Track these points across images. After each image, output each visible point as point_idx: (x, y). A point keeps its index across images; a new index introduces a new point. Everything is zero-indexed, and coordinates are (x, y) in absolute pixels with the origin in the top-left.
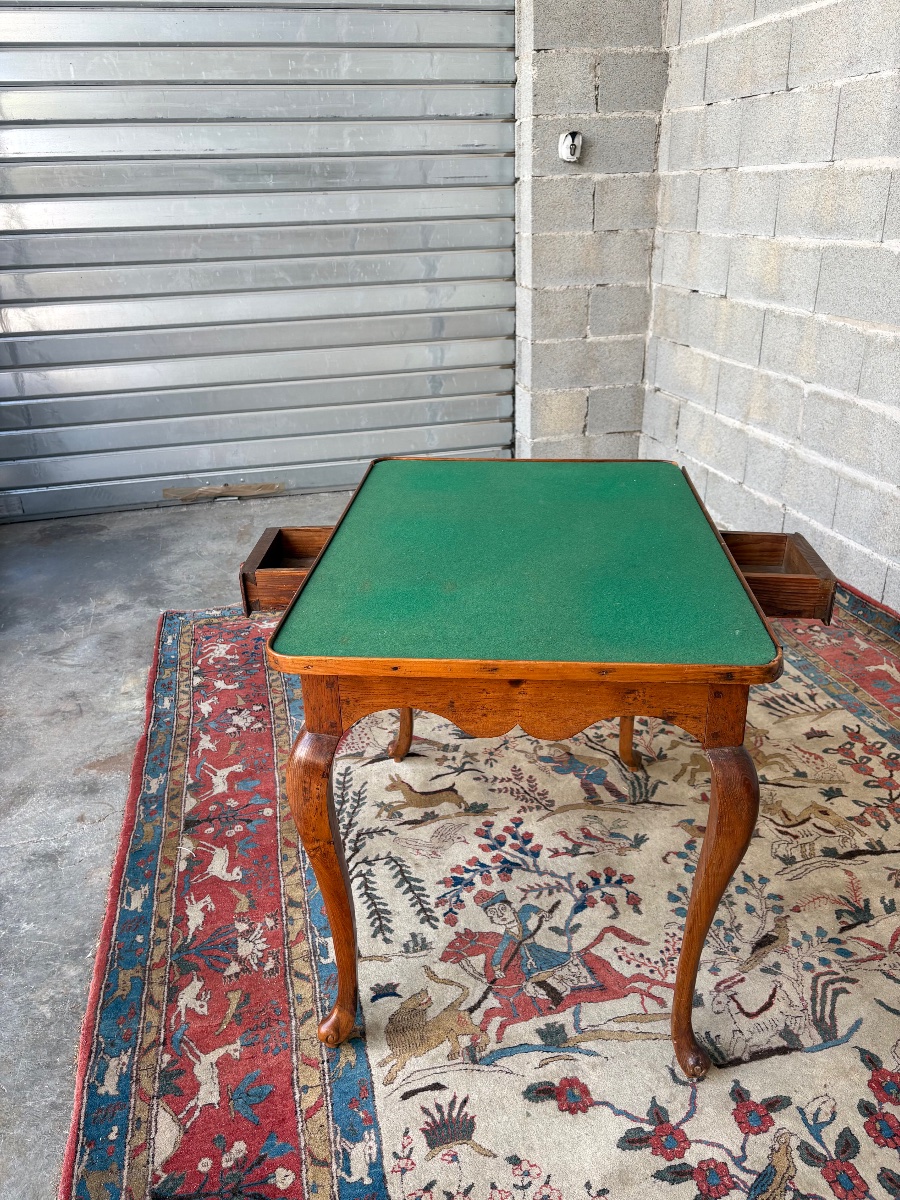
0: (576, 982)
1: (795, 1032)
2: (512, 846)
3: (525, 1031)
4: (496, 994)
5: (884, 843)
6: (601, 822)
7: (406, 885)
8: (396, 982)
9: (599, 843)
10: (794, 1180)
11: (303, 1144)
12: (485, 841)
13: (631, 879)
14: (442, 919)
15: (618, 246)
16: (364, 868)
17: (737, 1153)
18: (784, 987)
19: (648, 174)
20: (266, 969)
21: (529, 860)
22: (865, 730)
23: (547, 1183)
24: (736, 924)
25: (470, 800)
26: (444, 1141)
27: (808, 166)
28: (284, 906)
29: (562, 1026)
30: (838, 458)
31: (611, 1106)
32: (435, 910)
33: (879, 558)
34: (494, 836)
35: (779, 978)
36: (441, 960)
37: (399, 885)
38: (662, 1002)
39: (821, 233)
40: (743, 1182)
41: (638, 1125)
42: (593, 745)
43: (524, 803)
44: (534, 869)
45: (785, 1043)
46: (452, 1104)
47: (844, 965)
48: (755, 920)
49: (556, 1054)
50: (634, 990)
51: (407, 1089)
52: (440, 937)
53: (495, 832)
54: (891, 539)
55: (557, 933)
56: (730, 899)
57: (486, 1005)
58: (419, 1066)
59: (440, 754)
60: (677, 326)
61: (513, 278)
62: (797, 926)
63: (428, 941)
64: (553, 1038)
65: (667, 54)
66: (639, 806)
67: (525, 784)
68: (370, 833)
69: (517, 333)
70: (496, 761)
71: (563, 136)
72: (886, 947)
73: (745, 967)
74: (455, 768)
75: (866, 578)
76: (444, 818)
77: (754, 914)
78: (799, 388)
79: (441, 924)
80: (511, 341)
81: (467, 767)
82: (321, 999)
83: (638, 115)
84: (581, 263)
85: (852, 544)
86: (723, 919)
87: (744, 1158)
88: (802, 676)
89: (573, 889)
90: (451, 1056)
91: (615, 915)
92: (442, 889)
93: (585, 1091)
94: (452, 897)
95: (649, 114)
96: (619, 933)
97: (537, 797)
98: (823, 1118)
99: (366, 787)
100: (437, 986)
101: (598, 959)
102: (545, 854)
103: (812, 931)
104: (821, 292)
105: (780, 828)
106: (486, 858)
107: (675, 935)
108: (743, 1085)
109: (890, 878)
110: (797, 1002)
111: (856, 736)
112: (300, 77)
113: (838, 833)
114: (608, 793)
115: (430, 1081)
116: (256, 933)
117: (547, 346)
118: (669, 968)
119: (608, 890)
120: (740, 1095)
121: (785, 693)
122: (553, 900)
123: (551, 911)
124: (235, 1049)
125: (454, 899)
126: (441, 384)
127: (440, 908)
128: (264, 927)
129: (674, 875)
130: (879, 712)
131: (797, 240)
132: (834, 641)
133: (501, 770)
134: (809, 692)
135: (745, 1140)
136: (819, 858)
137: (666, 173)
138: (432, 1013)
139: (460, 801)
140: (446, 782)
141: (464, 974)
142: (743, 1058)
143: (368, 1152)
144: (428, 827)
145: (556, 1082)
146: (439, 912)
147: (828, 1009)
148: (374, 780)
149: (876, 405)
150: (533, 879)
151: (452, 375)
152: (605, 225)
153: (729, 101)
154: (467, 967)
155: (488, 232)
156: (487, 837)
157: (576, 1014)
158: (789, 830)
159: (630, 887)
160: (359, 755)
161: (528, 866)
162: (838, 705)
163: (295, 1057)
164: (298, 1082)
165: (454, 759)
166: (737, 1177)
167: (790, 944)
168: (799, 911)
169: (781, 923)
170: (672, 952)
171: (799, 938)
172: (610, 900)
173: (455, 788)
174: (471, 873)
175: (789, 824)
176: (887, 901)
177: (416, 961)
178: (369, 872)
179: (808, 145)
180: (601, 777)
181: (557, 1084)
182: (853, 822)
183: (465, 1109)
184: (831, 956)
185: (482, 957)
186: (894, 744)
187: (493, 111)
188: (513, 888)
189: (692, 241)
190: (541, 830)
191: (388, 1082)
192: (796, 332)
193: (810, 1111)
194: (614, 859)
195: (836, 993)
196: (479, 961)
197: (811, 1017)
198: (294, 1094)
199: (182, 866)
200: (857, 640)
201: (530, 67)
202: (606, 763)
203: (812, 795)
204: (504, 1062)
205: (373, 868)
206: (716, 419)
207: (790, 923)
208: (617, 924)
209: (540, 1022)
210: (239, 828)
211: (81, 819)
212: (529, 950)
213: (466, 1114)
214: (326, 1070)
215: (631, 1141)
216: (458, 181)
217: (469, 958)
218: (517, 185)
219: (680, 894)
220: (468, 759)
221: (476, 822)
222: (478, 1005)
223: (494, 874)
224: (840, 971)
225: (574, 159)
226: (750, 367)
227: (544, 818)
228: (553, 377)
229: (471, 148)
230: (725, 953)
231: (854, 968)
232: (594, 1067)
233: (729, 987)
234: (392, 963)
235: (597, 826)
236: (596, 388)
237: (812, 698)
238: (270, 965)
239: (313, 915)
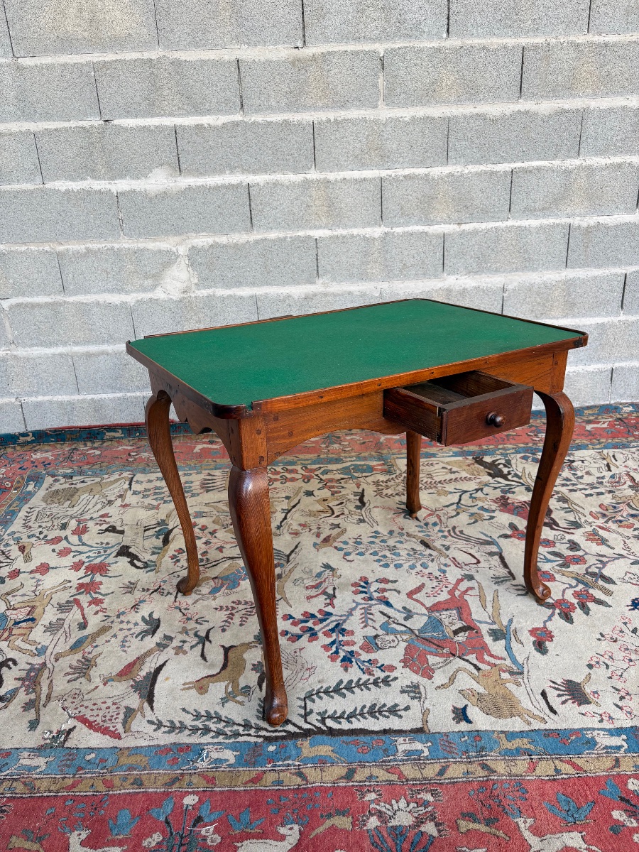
0: (455, 618)
1: (489, 551)
2: (315, 624)
3: (496, 646)
4: (464, 655)
5: (355, 491)
6: (302, 579)
7: (344, 691)
8: (452, 708)
9: (324, 583)
10: (579, 573)
11: (605, 773)
13: (365, 578)
14: (387, 674)
16: (314, 717)
17: (567, 586)
18: (458, 547)
20: (431, 799)
21: (334, 618)
23: (601, 655)
24: (411, 550)
26: (584, 696)
28: (351, 784)
29: (491, 630)
31: (547, 621)
32: (376, 676)
33: (133, 394)
34: (300, 632)
35: (452, 547)
36: (430, 679)
41: (556, 614)
44: (344, 617)
45: (497, 556)
46: (557, 689)
47: (443, 527)
48: (408, 543)
49: (513, 636)
50: (461, 596)
51: (547, 711)
52: (406, 677)
53: (296, 631)
55: (410, 618)
56: (392, 547)
57: (475, 662)
58: (527, 701)
59: (169, 651)
62: (414, 532)
63: (410, 684)
64: (500, 635)
66: (292, 560)
67: (242, 607)
72: (431, 512)
73: (444, 555)
74: (198, 643)
77: (403, 542)
79: (393, 675)
81: (201, 635)
82: (468, 757)
86: (408, 553)
87: (569, 584)
89: (369, 604)
90: (518, 684)
91: (397, 591)
92: (354, 669)
93: (538, 629)
94: (364, 665)
96: (414, 592)
99: (189, 710)
101: (435, 605)
102: (329, 610)
103: (418, 529)
105: (333, 516)
106: (325, 640)
107: (417, 573)
110: (468, 546)
113: (344, 501)
115: (540, 698)
116: (383, 809)
119: (372, 589)
122: (378, 614)
123: (389, 617)
124: (524, 824)
125: (366, 664)
127: (374, 673)
128: (377, 801)
129: (365, 561)
133: (215, 617)
135: (560, 582)
136: (362, 512)
140: (215, 651)
143: (602, 736)
145: (533, 639)
146: (380, 674)
147: (473, 539)
148: (182, 703)
149: (86, 297)
150: (355, 619)
154: (439, 666)
156: (300, 636)
157: (481, 623)
158: (336, 514)
159: (371, 580)
160: (132, 711)
161: (341, 620)
163: (528, 778)
164: (551, 776)
165: (183, 642)
166: (581, 589)
167: (428, 538)
168: (403, 529)
171: (423, 534)
172: (383, 590)
174: (340, 651)
175: (332, 513)
177: (430, 694)
178: (320, 714)
181: (534, 639)
182: (336, 495)
183: (559, 683)
184: (437, 529)
185: (430, 657)
188: (362, 631)
190: (301, 607)
191: (544, 721)
194: (344, 581)
195: (463, 534)
196: (432, 660)
197: (479, 545)
198: (562, 778)
203: (308, 499)
205: (316, 711)
207: (412, 534)
208: (405, 592)
209: (488, 640)
212: (425, 633)
213: (562, 683)
214: (538, 756)
215: (567, 619)
219: (382, 563)
222: (475, 666)
223: (344, 638)
224: (447, 529)
227: (288, 603)
231: (446, 525)
232: (520, 622)
233: (459, 564)
234: (431, 708)
235: (306, 581)
238: (426, 796)
239: (369, 760)
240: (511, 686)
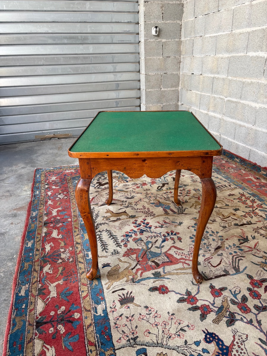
0: (163, 261)
1: (228, 270)
2: (143, 226)
3: (149, 274)
4: (140, 265)
5: (252, 222)
6: (169, 219)
7: (112, 237)
8: (109, 263)
9: (169, 224)
10: (229, 309)
11: (82, 306)
12: (135, 225)
13: (178, 233)
14: (123, 245)
15: (170, 61)
16: (99, 233)
17: (212, 302)
18: (224, 259)
19: (178, 40)
20: (70, 261)
21: (148, 229)
22: (245, 193)
23: (156, 313)
24: (210, 244)
25: (130, 215)
26: (125, 303)
27: (225, 33)
28: (75, 244)
29: (160, 272)
30: (235, 119)
31: (175, 292)
33: (248, 147)
34: (138, 224)
35: (222, 257)
36: (123, 256)
37: (110, 237)
38: (189, 265)
39: (229, 53)
40: (214, 310)
41: (183, 296)
42: (166, 199)
43: (146, 215)
44: (150, 231)
45: (225, 273)
46: (127, 294)
47: (241, 253)
48: (215, 242)
49: (158, 279)
50: (181, 262)
51: (114, 290)
52: (122, 250)
53: (138, 223)
54: (251, 141)
55: (157, 248)
56: (208, 238)
58: (117, 284)
59: (121, 203)
60: (188, 85)
61: (139, 72)
62: (227, 243)
63: (119, 251)
64: (157, 275)
65: (183, 4)
66: (180, 215)
67: (147, 210)
68: (101, 224)
69: (141, 88)
70: (138, 204)
71: (153, 28)
72: (253, 248)
73: (213, 255)
74: (126, 207)
75: (244, 153)
76: (123, 219)
77: (215, 241)
78: (224, 99)
79: (123, 247)
80: (139, 91)
81: (129, 206)
82: (87, 268)
83: (175, 22)
84: (159, 67)
85: (240, 144)
86: (206, 243)
87: (214, 303)
88: (227, 180)
89: (161, 236)
90: (126, 281)
91: (174, 243)
92: (123, 238)
93: (167, 288)
95: (178, 22)
96: (176, 247)
97: (150, 213)
98: (236, 292)
99: (99, 212)
100: (122, 263)
101: (170, 254)
102: (153, 228)
103: (232, 245)
104: (229, 70)
105: (222, 219)
106: (136, 229)
107: (192, 247)
108: (213, 285)
109: (253, 230)
110: (228, 263)
111: (243, 195)
112: (74, 9)
113: (238, 220)
114: (171, 212)
115: (121, 288)
116: (66, 252)
117: (150, 92)
118: (191, 256)
119: (172, 236)
120: (212, 287)
121: (222, 185)
122: (156, 239)
123: (155, 242)
124: (61, 282)
125: (127, 240)
126: (118, 104)
127: (122, 243)
128: (69, 250)
129: (191, 232)
130: (249, 189)
131: (222, 55)
132: (235, 171)
133: (139, 206)
134: (229, 184)
135: (214, 299)
136: (233, 226)
137: (184, 39)
138: (120, 271)
139: (127, 215)
140: (123, 210)
141: (130, 260)
142: (213, 278)
143: (102, 307)
144: (118, 222)
145: (158, 286)
146: (122, 244)
147: (237, 264)
148: (102, 210)
149: (246, 102)
150: (150, 234)
151: (122, 101)
152: (166, 55)
153: (201, 16)
154: (130, 258)
155: (131, 58)
156: (136, 224)
157: (164, 269)
158: (224, 219)
159: (178, 235)
160: (97, 204)
161: (148, 231)
162: (237, 187)
163: (79, 283)
164: (81, 290)
165: (125, 204)
166: (212, 309)
167: (225, 248)
168: (228, 240)
169: (223, 243)
170: (191, 252)
171: (228, 246)
172: (173, 239)
173: (126, 211)
174: (131, 233)
175: (224, 218)
176: (253, 236)
177: (116, 257)
178: (101, 234)
179: (225, 27)
180: (169, 207)
182: (242, 217)
183: (131, 295)
184: (237, 251)
185: (135, 255)
186: (253, 197)
187: (132, 21)
188: (144, 237)
189: (191, 59)
190: (151, 221)
191: (108, 289)
192: (222, 82)
193: (233, 290)
194: (173, 228)
195: (239, 260)
196: (134, 256)
197: (232, 266)
198: (80, 293)
199: (44, 235)
200: (242, 171)
201: (143, 7)
202: (170, 204)
203: (231, 210)
204: (143, 282)
205: (102, 233)
206: (200, 111)
207: (225, 243)
208: (175, 245)
209: (153, 271)
210: (61, 224)
211: (12, 224)
212: (149, 253)
213: (132, 296)
214: (89, 286)
215: (181, 300)
216: (122, 42)
217: (132, 256)
218: (140, 43)
219: (193, 237)
220: (130, 204)
221: (133, 220)
222: (135, 267)
223: (138, 233)
224: (240, 254)
225: (156, 35)
226: (209, 95)
227: (152, 218)
228: (152, 101)
229: (126, 32)
230: (207, 251)
231: (244, 253)
232: (169, 282)
233: (208, 260)
234: (108, 258)
235: (168, 220)
236: (164, 104)
237: (230, 186)
238: (71, 260)
239: (84, 246)
240: (125, 279)
